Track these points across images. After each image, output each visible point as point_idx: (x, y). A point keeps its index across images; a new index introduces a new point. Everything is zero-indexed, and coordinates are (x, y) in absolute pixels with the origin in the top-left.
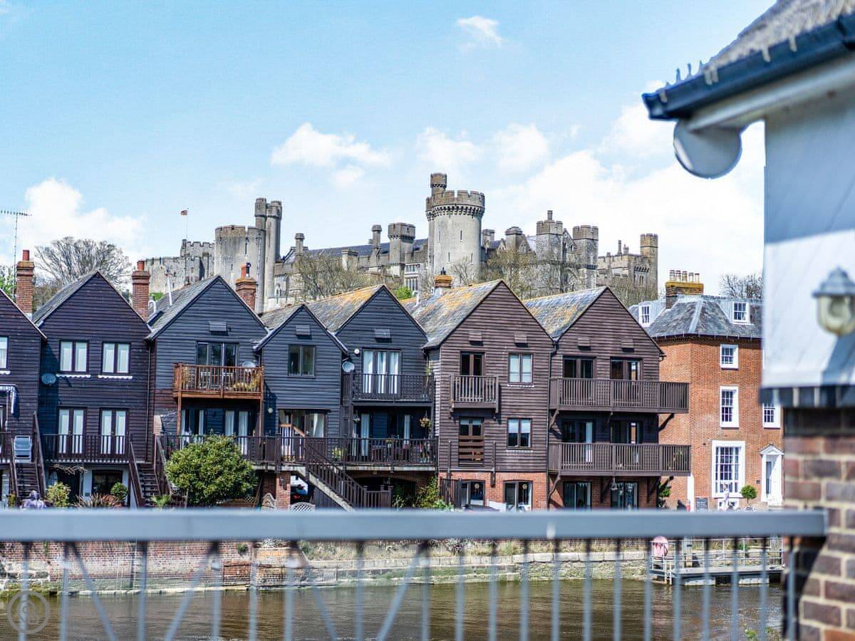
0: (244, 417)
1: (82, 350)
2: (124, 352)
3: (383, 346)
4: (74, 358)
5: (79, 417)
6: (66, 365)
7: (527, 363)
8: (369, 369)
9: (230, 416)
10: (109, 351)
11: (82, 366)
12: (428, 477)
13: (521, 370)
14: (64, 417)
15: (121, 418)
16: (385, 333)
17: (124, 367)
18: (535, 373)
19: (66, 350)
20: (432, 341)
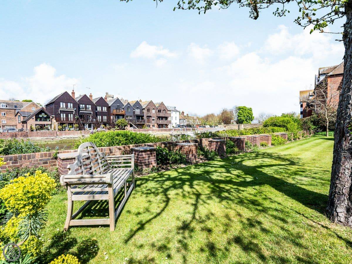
0: (122, 117)
1: (100, 107)
2: (106, 108)
3: (138, 108)
4: (99, 109)
5: (100, 117)
6: (98, 110)
7: (154, 110)
8: (136, 111)
9: (120, 117)
10: (104, 108)
11: (100, 110)
12: (144, 124)
13: (154, 111)
14: (98, 117)
15: (106, 117)
16: (138, 107)
17: (106, 110)
18: (155, 112)
19: (98, 107)
20: (143, 108)
